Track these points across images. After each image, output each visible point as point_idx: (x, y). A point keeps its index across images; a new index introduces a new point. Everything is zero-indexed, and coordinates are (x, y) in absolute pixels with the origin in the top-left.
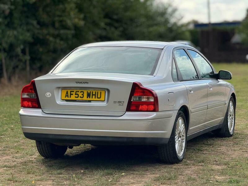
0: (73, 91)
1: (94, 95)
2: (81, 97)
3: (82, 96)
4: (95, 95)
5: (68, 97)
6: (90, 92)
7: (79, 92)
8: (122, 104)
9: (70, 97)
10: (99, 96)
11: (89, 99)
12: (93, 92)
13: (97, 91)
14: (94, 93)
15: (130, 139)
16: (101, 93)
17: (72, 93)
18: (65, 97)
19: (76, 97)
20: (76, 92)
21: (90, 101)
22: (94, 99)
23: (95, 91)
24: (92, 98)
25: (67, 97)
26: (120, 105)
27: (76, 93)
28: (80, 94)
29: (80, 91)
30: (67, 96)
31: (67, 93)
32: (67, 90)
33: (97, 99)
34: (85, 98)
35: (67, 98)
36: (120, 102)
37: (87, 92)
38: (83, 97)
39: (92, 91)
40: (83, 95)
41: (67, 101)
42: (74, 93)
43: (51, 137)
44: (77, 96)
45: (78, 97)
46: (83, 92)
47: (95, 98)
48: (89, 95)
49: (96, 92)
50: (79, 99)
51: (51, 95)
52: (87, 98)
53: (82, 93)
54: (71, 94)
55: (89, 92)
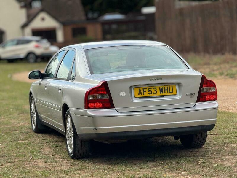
1: (166, 90)
2: (154, 93)
3: (155, 92)
4: (167, 90)
5: (142, 94)
6: (163, 88)
7: (151, 88)
8: (193, 96)
9: (144, 94)
10: (171, 91)
11: (162, 94)
12: (165, 88)
13: (168, 87)
14: (166, 89)
15: (205, 127)
16: (172, 87)
17: (145, 90)
18: (139, 95)
19: (149, 94)
20: (149, 89)
21: (163, 96)
24: (165, 93)
25: (140, 94)
26: (191, 97)
27: (149, 90)
28: (153, 91)
29: (152, 88)
31: (140, 90)
32: (139, 88)
33: (169, 94)
34: (158, 94)
35: (140, 96)
36: (192, 94)
37: (160, 88)
40: (156, 91)
41: (140, 98)
42: (147, 90)
45: (151, 94)
46: (155, 88)
48: (161, 91)
50: (153, 95)
51: (125, 94)
52: (160, 93)
53: (155, 89)
54: (144, 92)
55: (161, 87)
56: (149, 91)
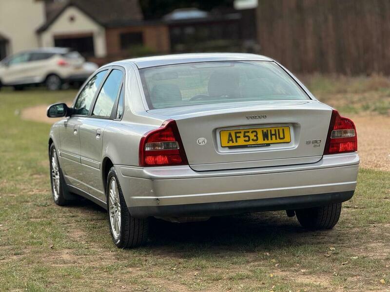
0: (240, 132)
1: (273, 135)
2: (253, 140)
3: (255, 138)
4: (275, 135)
5: (233, 142)
6: (267, 131)
7: (249, 132)
8: (318, 145)
9: (236, 142)
10: (282, 136)
11: (266, 142)
12: (271, 131)
13: (277, 129)
14: (273, 132)
15: (337, 195)
16: (283, 130)
17: (238, 135)
18: (228, 142)
19: (245, 141)
20: (245, 132)
21: (268, 145)
22: (274, 141)
23: (275, 128)
24: (272, 139)
25: (231, 142)
26: (315, 146)
27: (244, 134)
28: (252, 136)
29: (251, 131)
30: (230, 139)
31: (230, 135)
32: (229, 131)
33: (279, 141)
34: (261, 141)
35: (231, 144)
36: (316, 142)
37: (263, 131)
38: (257, 140)
39: (269, 130)
40: (256, 136)
41: (231, 147)
42: (242, 135)
43: (214, 207)
44: (247, 139)
45: (249, 140)
46: (256, 132)
47: (276, 139)
48: (265, 136)
49: (275, 130)
50: (251, 142)
51: (206, 141)
52: (264, 140)
53: (255, 134)
54: (237, 137)
55: (265, 131)
56: (245, 136)
